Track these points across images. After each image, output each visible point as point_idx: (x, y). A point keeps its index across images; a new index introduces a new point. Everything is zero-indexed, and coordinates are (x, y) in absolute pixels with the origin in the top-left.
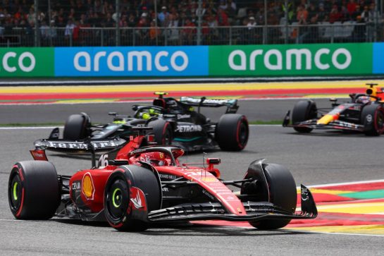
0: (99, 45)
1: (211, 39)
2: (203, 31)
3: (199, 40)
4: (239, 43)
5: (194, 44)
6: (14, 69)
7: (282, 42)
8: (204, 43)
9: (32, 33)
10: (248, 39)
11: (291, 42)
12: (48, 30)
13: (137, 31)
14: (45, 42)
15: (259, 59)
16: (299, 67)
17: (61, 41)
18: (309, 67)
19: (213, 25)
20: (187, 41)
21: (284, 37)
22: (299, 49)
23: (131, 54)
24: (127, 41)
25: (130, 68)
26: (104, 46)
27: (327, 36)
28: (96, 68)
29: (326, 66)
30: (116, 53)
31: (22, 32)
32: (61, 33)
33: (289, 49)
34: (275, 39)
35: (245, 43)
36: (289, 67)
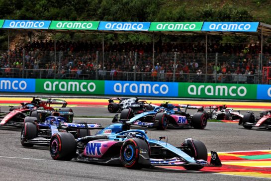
0: (126, 80)
1: (179, 79)
2: (176, 75)
3: (174, 79)
4: (193, 82)
5: (171, 81)
6: (85, 90)
7: (214, 82)
8: (176, 81)
9: (95, 73)
10: (198, 80)
11: (218, 82)
12: (103, 72)
13: (144, 74)
14: (100, 78)
15: (203, 90)
16: (221, 94)
17: (108, 77)
18: (226, 94)
19: (181, 73)
20: (168, 80)
21: (215, 79)
22: (222, 86)
23: (141, 85)
24: (139, 79)
25: (140, 92)
26: (129, 80)
27: (235, 80)
28: (124, 91)
29: (235, 95)
30: (134, 84)
31: (90, 73)
32: (108, 74)
33: (217, 85)
34: (211, 80)
35: (196, 82)
36: (217, 94)
